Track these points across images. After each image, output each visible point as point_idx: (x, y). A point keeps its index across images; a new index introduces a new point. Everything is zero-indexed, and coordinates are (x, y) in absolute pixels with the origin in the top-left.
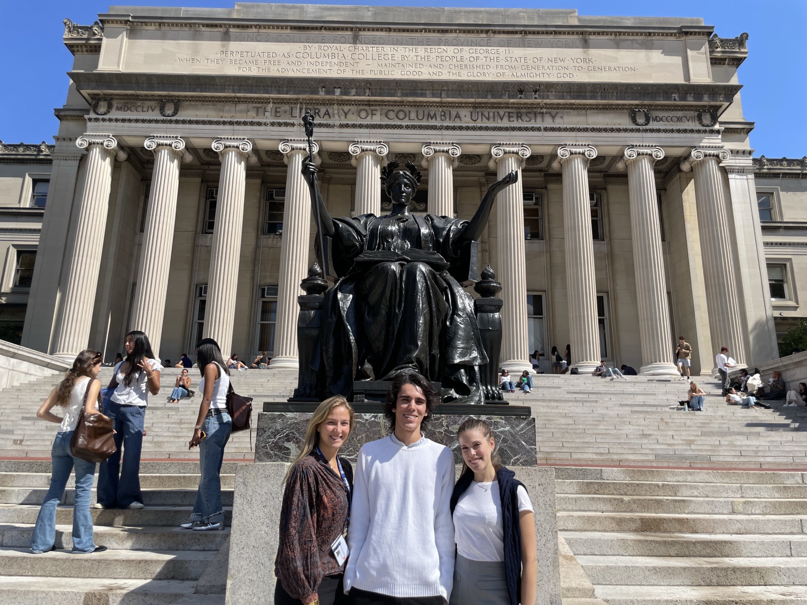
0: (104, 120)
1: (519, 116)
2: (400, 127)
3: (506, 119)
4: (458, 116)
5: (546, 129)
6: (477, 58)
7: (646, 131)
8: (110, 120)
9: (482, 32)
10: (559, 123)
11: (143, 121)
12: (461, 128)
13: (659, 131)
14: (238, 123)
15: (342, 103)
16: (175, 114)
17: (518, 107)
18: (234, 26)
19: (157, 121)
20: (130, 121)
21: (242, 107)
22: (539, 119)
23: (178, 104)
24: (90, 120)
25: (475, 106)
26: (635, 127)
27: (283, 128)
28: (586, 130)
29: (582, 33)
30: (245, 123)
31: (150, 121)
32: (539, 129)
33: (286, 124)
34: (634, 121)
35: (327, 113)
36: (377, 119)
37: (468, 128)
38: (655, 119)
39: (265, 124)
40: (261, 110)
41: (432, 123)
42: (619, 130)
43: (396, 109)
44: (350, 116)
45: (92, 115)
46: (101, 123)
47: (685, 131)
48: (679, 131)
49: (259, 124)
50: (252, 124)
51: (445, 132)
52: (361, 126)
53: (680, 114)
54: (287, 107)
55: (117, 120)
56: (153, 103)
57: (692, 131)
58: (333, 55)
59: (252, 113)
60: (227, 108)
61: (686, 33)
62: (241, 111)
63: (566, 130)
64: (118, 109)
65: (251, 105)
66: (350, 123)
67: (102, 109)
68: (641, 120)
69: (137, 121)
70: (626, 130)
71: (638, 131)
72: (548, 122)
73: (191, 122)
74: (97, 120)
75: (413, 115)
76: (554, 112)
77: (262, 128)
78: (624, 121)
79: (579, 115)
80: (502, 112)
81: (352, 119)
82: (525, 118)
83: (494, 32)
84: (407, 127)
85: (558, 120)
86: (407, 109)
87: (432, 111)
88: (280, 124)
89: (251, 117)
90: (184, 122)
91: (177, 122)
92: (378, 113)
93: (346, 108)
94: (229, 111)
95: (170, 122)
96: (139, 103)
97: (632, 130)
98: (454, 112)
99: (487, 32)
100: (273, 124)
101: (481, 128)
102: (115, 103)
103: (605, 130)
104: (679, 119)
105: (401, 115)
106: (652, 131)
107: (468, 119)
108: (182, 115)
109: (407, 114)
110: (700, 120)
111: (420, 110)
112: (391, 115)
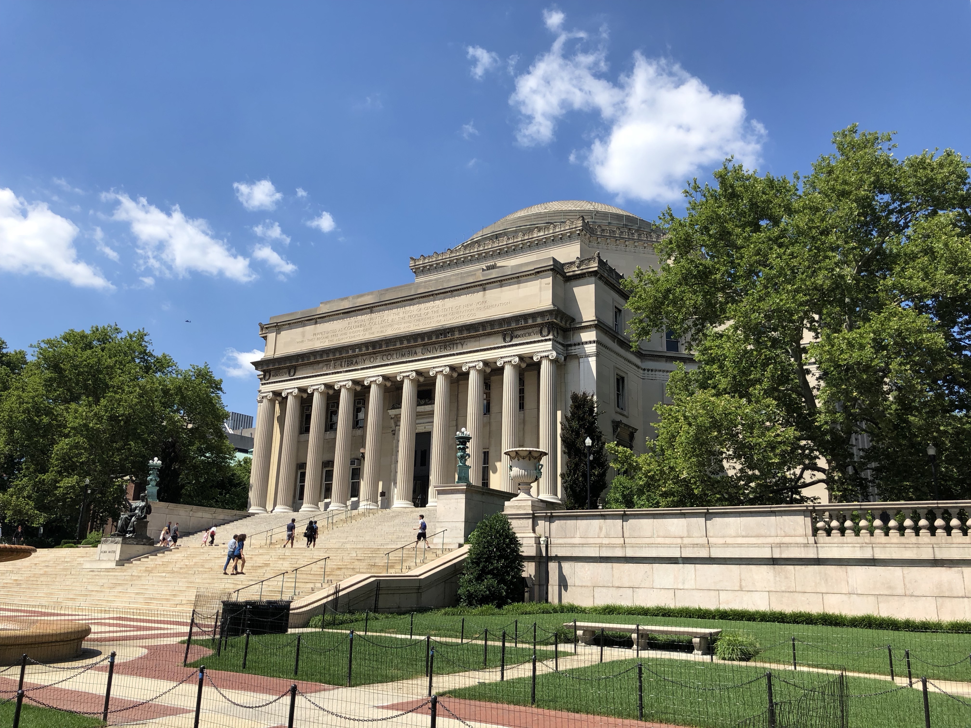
0: (268, 383)
1: (445, 348)
2: (387, 365)
3: (439, 350)
4: (415, 353)
5: (455, 355)
6: (428, 313)
7: (510, 346)
8: (271, 383)
10: (465, 349)
11: (282, 381)
12: (416, 361)
13: (517, 345)
14: (319, 376)
15: (362, 355)
16: (294, 375)
17: (445, 342)
18: (319, 318)
19: (287, 380)
20: (278, 382)
21: (320, 366)
22: (455, 347)
23: (296, 368)
24: (263, 384)
25: (424, 345)
26: (504, 344)
27: (337, 374)
28: (477, 351)
29: (483, 285)
30: (322, 374)
34: (504, 340)
35: (357, 362)
36: (378, 362)
37: (420, 360)
38: (516, 337)
39: (330, 373)
40: (328, 366)
41: (403, 359)
43: (387, 353)
44: (366, 362)
45: (263, 381)
47: (532, 343)
48: (528, 343)
49: (327, 374)
50: (324, 374)
51: (407, 364)
52: (371, 367)
53: (531, 331)
54: (339, 363)
56: (286, 371)
57: (535, 342)
59: (325, 369)
60: (314, 367)
61: (538, 272)
62: (320, 369)
63: (467, 352)
64: (273, 376)
65: (324, 365)
66: (367, 366)
67: (267, 377)
68: (508, 339)
69: (280, 381)
70: (499, 348)
71: (505, 346)
72: (460, 349)
73: (300, 379)
74: (265, 384)
76: (463, 342)
77: (329, 376)
78: (499, 341)
79: (475, 341)
80: (437, 346)
81: (367, 364)
82: (449, 349)
83: (437, 294)
84: (391, 364)
85: (464, 346)
86: (392, 353)
87: (403, 352)
88: (336, 372)
89: (324, 371)
90: (297, 379)
91: (295, 379)
92: (379, 358)
93: (364, 357)
94: (315, 369)
95: (292, 379)
96: (281, 372)
97: (503, 347)
98: (414, 351)
99: (432, 295)
100: (333, 373)
101: (425, 359)
102: (272, 373)
103: (486, 350)
104: (529, 334)
105: (389, 357)
106: (513, 345)
107: (420, 354)
108: (297, 375)
109: (392, 355)
110: (541, 333)
111: (398, 352)
112: (385, 358)
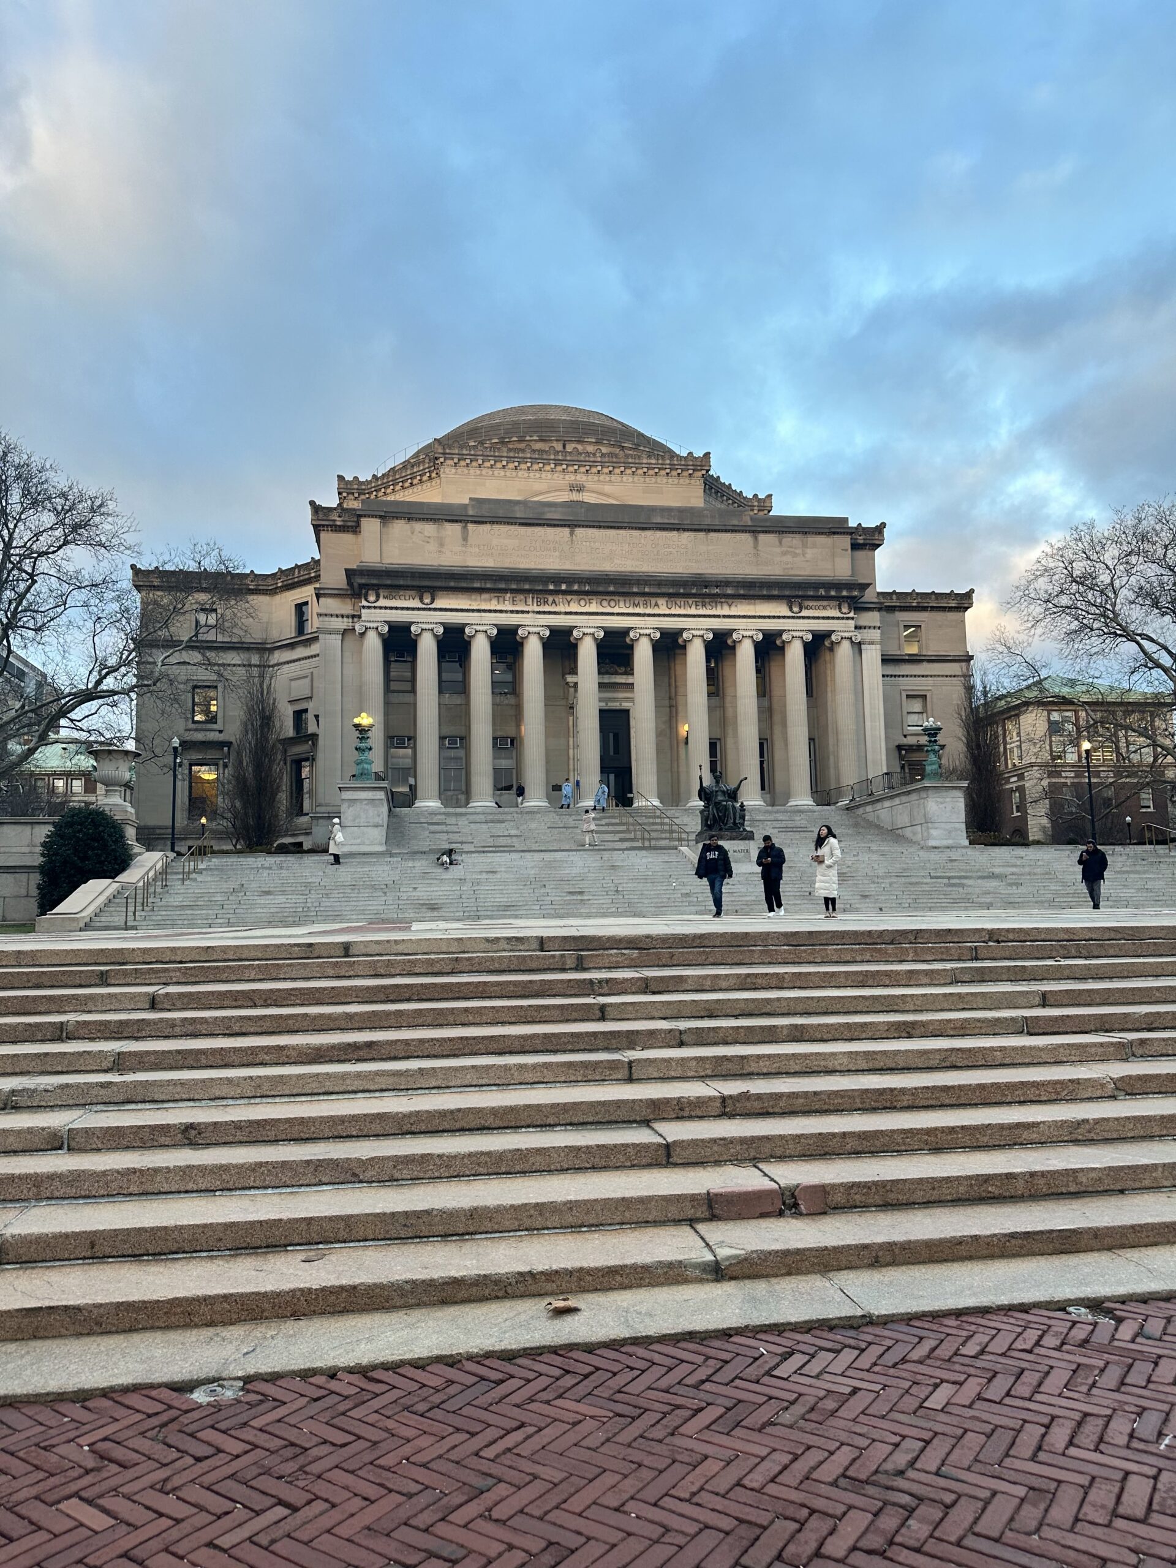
0: (375, 608)
1: (704, 605)
2: (612, 614)
3: (693, 607)
4: (656, 605)
5: (725, 616)
6: (671, 553)
7: (799, 618)
8: (380, 608)
9: (674, 529)
10: (734, 611)
11: (408, 609)
12: (659, 615)
13: (809, 618)
14: (485, 611)
15: (565, 593)
16: (432, 602)
17: (703, 597)
18: (472, 522)
19: (419, 609)
20: (397, 608)
21: (486, 596)
22: (719, 607)
23: (433, 592)
24: (364, 607)
25: (670, 596)
26: (791, 614)
27: (520, 615)
28: (754, 617)
29: (753, 532)
30: (490, 611)
31: (413, 609)
32: (718, 616)
33: (523, 612)
34: (791, 610)
35: (554, 602)
36: (593, 608)
37: (665, 615)
38: (806, 608)
39: (506, 612)
40: (501, 599)
41: (637, 610)
42: (779, 617)
43: (608, 598)
44: (572, 604)
45: (364, 603)
46: (373, 610)
47: (828, 618)
48: (824, 618)
49: (501, 611)
50: (495, 611)
51: (647, 618)
52: (582, 614)
53: (825, 603)
54: (522, 597)
55: (386, 608)
56: (413, 593)
57: (833, 618)
58: (555, 549)
59: (494, 602)
60: (473, 597)
61: (834, 533)
62: (485, 600)
63: (739, 617)
64: (385, 597)
65: (492, 595)
66: (573, 610)
67: (372, 598)
68: (796, 609)
69: (402, 609)
70: (784, 617)
71: (793, 617)
72: (726, 611)
73: (446, 610)
74: (369, 607)
75: (622, 604)
76: (730, 601)
77: (503, 615)
78: (782, 609)
79: (749, 604)
80: (690, 602)
81: (574, 607)
82: (709, 607)
83: (684, 530)
84: (618, 614)
85: (733, 608)
86: (616, 598)
87: (637, 599)
88: (517, 612)
89: (494, 605)
90: (441, 610)
91: (435, 610)
92: (594, 602)
93: (569, 598)
94: (475, 600)
95: (430, 609)
96: (401, 593)
97: (789, 617)
98: (653, 601)
99: (678, 530)
100: (512, 612)
101: (674, 616)
102: (382, 593)
103: (769, 617)
104: (824, 608)
105: (613, 604)
106: (803, 618)
107: (664, 607)
108: (438, 604)
109: (617, 603)
110: (840, 609)
111: (627, 599)
112: (605, 603)
